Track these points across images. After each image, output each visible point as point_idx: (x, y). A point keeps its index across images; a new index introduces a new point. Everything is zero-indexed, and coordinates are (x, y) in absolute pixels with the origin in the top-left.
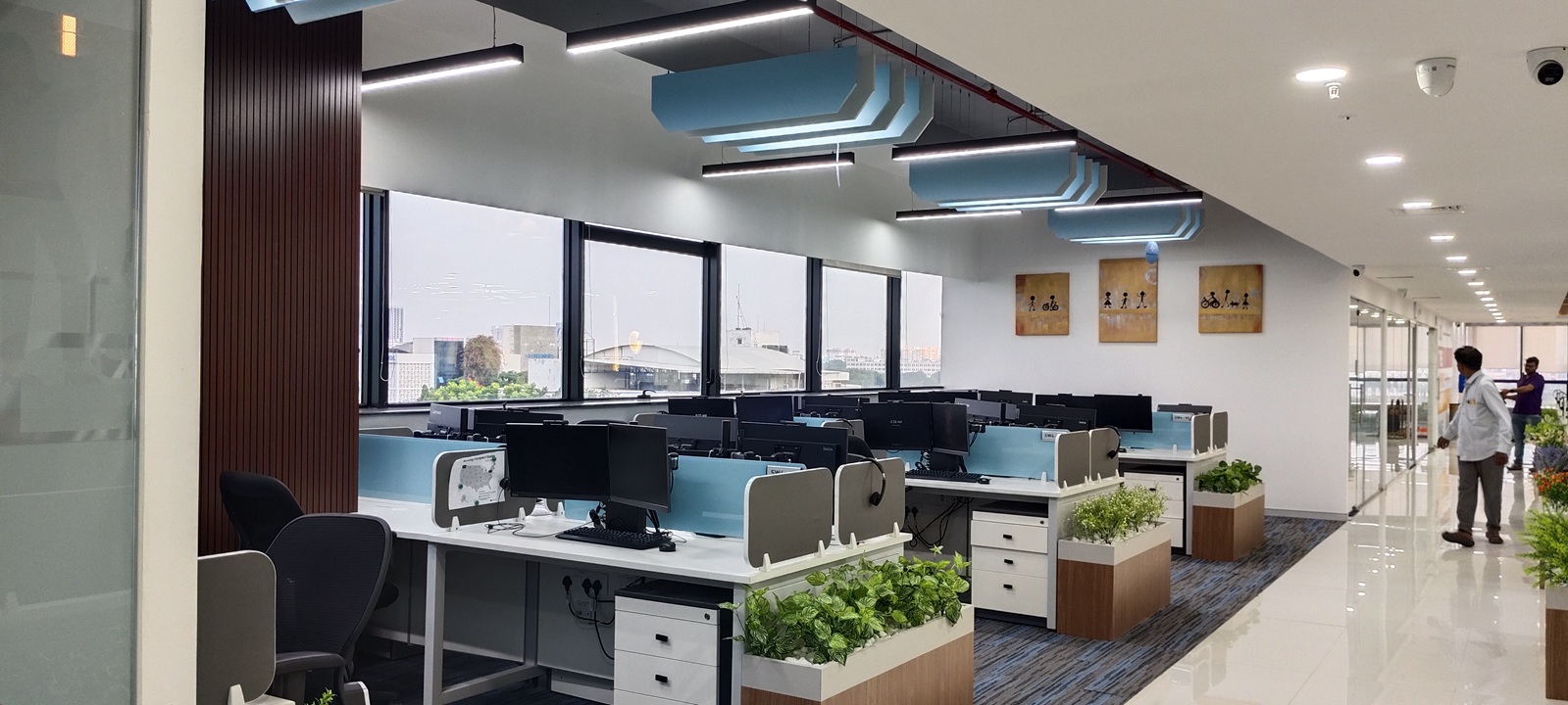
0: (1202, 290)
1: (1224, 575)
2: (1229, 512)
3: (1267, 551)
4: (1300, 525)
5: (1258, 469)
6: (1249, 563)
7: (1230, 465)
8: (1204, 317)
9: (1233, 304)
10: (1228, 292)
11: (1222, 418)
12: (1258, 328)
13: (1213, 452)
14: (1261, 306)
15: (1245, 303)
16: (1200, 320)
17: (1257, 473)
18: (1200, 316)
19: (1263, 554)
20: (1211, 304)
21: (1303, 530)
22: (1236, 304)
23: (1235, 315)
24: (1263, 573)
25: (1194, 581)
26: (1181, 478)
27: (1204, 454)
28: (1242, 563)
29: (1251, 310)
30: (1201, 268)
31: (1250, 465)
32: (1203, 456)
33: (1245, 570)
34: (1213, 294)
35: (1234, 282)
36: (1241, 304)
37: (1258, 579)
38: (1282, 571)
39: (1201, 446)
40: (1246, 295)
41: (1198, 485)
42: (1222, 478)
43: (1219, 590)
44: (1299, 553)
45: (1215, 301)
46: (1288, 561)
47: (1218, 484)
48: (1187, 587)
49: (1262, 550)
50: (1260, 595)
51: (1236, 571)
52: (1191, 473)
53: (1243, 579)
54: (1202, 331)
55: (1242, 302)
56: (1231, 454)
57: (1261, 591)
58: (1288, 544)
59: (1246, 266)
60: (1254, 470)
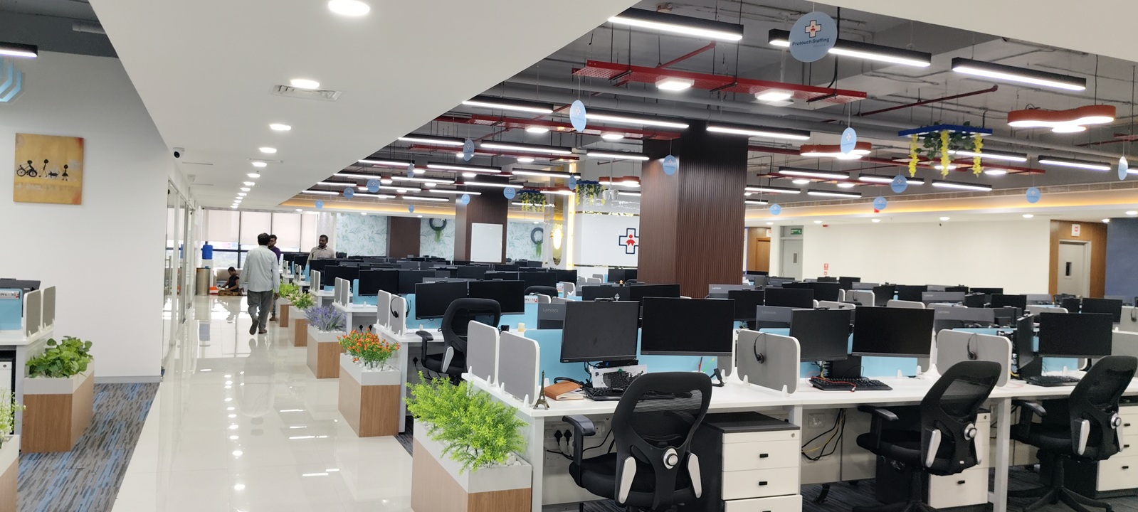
0: (17, 157)
1: (66, 474)
2: (66, 399)
3: (100, 431)
4: (119, 393)
5: (89, 344)
6: (88, 451)
7: (59, 343)
8: (20, 186)
9: (52, 174)
10: (46, 161)
11: (51, 292)
12: (77, 200)
13: (43, 332)
14: (80, 177)
15: (65, 175)
16: (15, 188)
17: (87, 349)
18: (16, 184)
19: (98, 434)
20: (28, 173)
21: (125, 397)
22: (55, 175)
23: (54, 186)
24: (110, 462)
25: (35, 489)
26: (9, 364)
27: (35, 334)
28: (80, 451)
29: (71, 180)
30: (18, 135)
31: (79, 340)
32: (34, 336)
33: (87, 461)
34: (30, 162)
35: (54, 153)
36: (60, 175)
37: (107, 473)
38: (128, 454)
39: (32, 328)
40: (66, 167)
41: (28, 370)
42: (58, 361)
43: (68, 499)
44: (133, 427)
45: (32, 170)
46: (127, 441)
47: (53, 369)
48: (29, 500)
49: (94, 429)
50: (119, 496)
51: (78, 464)
52: (22, 359)
53: (90, 476)
54: (17, 199)
55: (61, 174)
56: (59, 330)
57: (117, 490)
58: (119, 418)
59: (66, 138)
60: (84, 347)
